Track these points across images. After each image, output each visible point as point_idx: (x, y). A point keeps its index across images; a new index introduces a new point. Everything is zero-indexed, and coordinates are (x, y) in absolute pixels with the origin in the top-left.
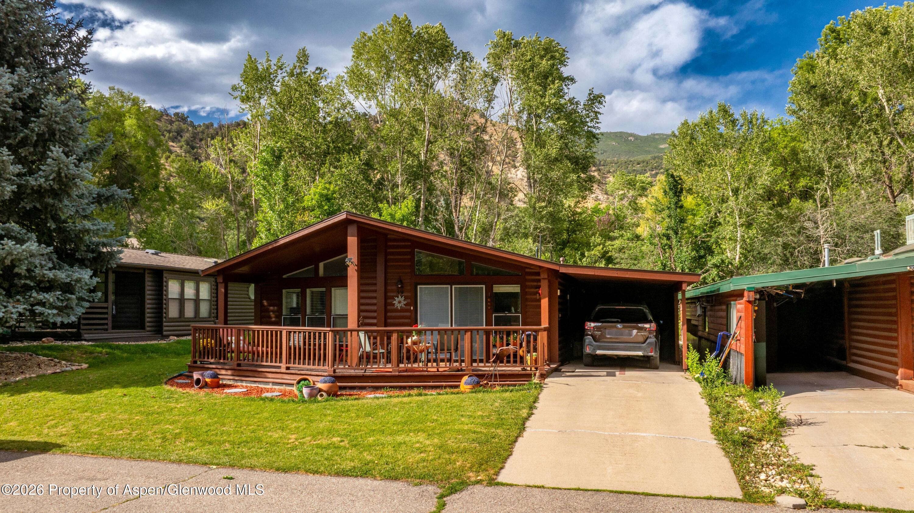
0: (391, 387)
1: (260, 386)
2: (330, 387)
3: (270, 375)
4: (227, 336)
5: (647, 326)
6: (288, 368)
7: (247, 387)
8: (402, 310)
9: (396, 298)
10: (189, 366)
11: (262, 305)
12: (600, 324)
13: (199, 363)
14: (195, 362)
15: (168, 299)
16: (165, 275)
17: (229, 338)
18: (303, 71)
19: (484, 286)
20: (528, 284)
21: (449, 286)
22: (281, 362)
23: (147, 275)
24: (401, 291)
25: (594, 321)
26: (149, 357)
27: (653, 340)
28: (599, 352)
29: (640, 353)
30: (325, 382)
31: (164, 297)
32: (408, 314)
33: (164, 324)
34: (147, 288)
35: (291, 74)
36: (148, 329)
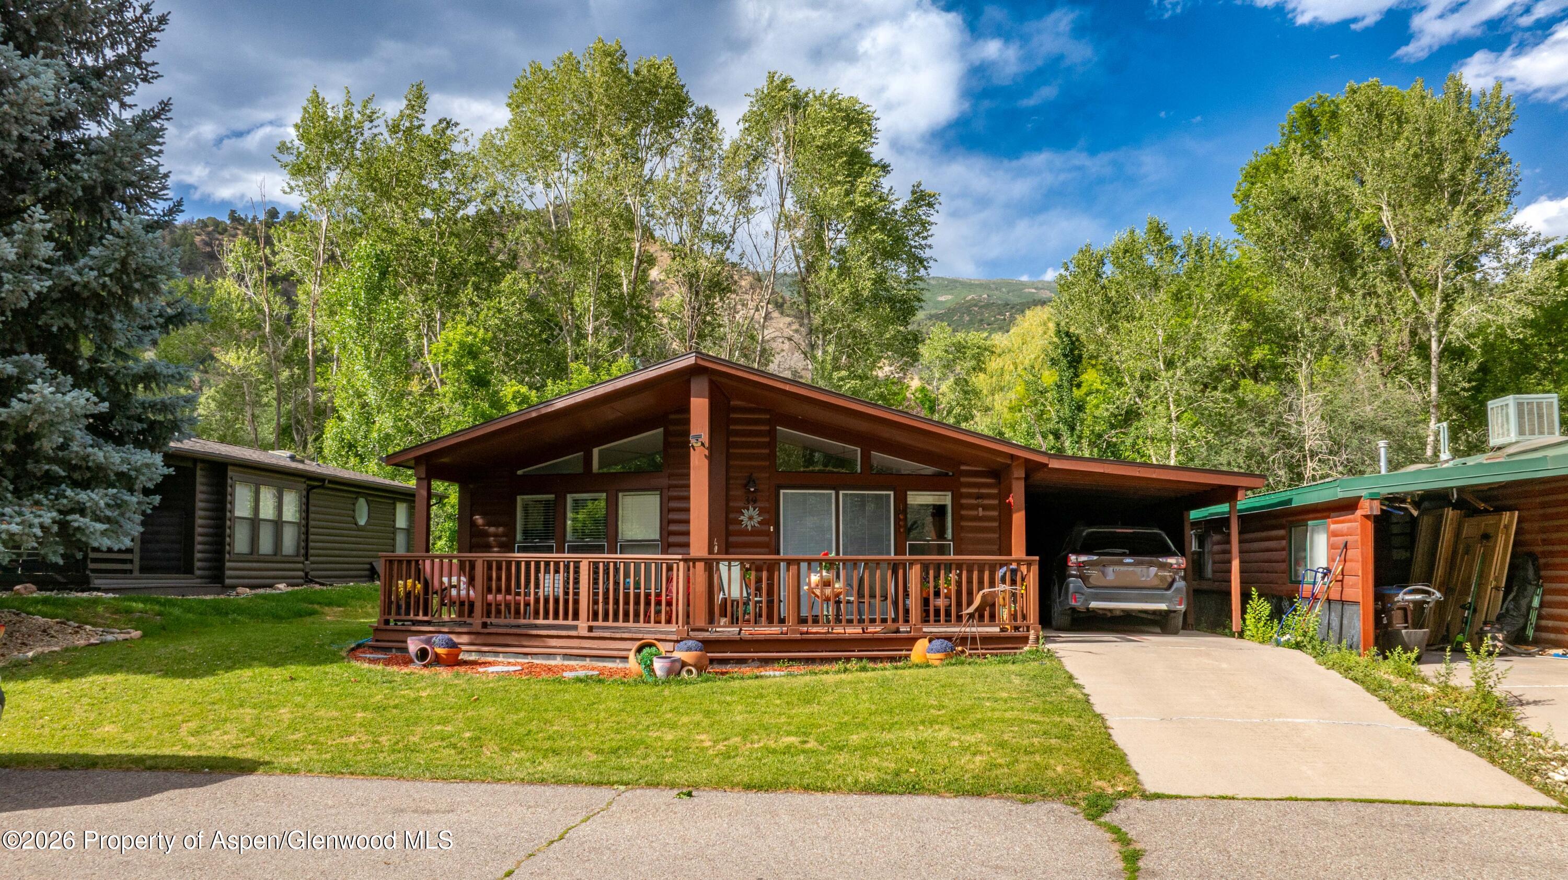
0: (791, 659)
1: (536, 661)
2: (699, 659)
3: (553, 642)
4: (441, 576)
5: (1172, 560)
6: (591, 629)
7: (522, 664)
8: (755, 532)
9: (745, 511)
10: (376, 630)
11: (473, 524)
12: (1095, 558)
13: (392, 623)
14: (387, 622)
15: (234, 519)
16: (230, 474)
17: (445, 580)
18: (416, 123)
19: (892, 493)
20: (964, 490)
21: (833, 492)
22: (576, 616)
23: (199, 473)
24: (752, 500)
25: (1078, 552)
26: (234, 621)
27: (1180, 584)
28: (1094, 605)
29: (1163, 606)
30: (689, 649)
31: (228, 514)
32: (766, 539)
33: (228, 564)
34: (199, 496)
35: (394, 129)
36: (198, 573)
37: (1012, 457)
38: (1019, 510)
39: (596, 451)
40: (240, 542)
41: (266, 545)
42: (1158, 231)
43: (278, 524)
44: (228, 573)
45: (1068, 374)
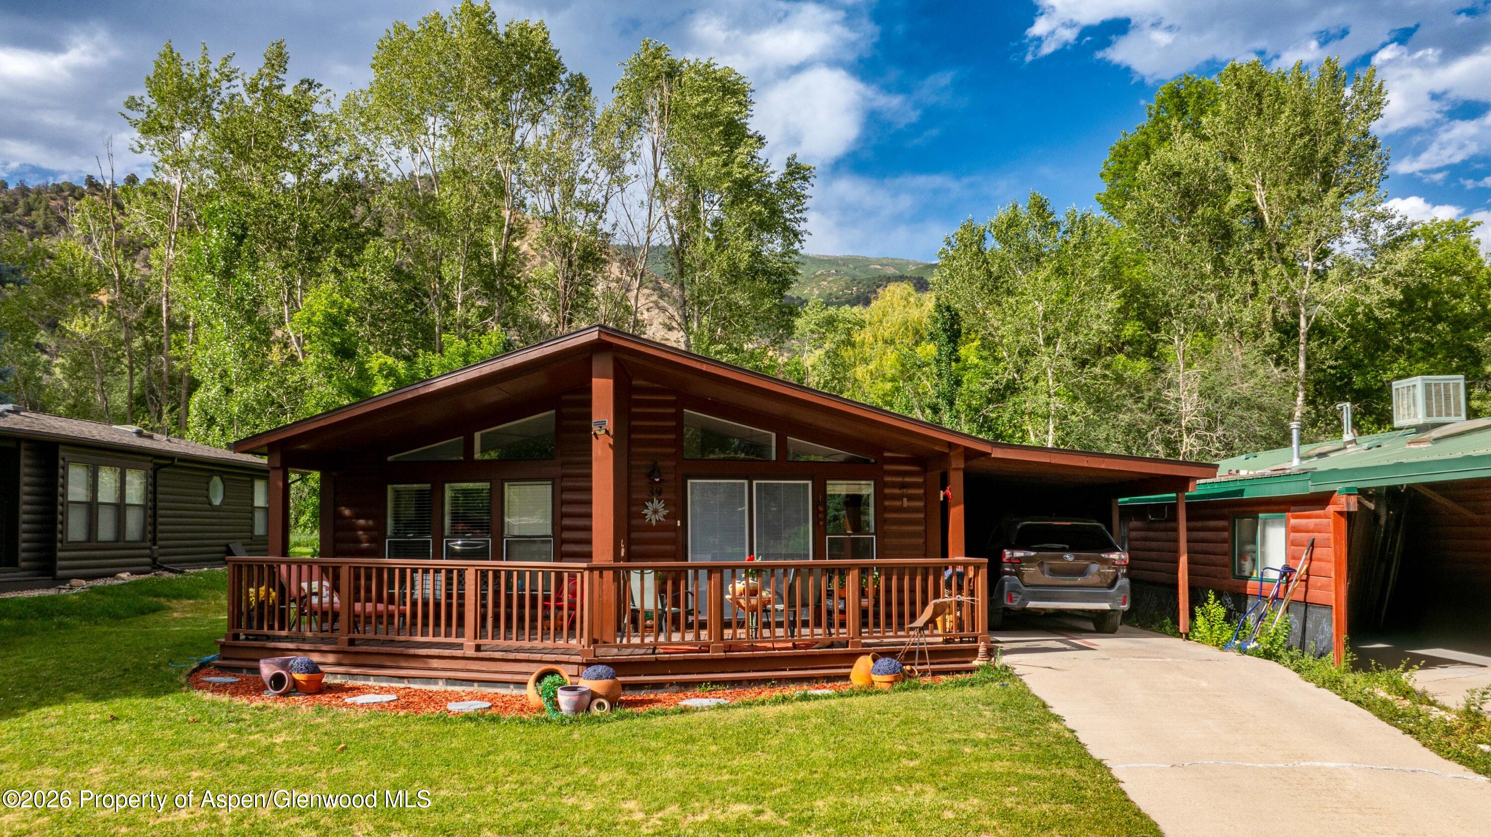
0: (714, 682)
1: (412, 686)
2: (611, 688)
3: (435, 663)
4: (300, 581)
5: (1115, 556)
6: (478, 648)
7: (397, 691)
8: (660, 527)
9: (649, 504)
10: (223, 646)
11: (339, 516)
12: (1033, 554)
13: (242, 637)
14: (236, 637)
15: (67, 504)
16: (61, 454)
17: (305, 585)
18: (276, 83)
19: (810, 483)
20: (888, 479)
21: (746, 482)
22: (461, 634)
23: (23, 453)
24: (656, 492)
25: (1013, 548)
26: (60, 625)
27: (1124, 582)
28: (1031, 604)
29: (1106, 606)
30: (599, 677)
31: (60, 499)
32: (672, 535)
33: (60, 554)
34: (24, 479)
35: (253, 88)
36: (23, 564)
37: (950, 445)
38: (957, 505)
39: (477, 436)
40: (76, 528)
41: (106, 531)
42: (1040, 207)
43: (120, 508)
44: (60, 563)
45: (946, 349)
